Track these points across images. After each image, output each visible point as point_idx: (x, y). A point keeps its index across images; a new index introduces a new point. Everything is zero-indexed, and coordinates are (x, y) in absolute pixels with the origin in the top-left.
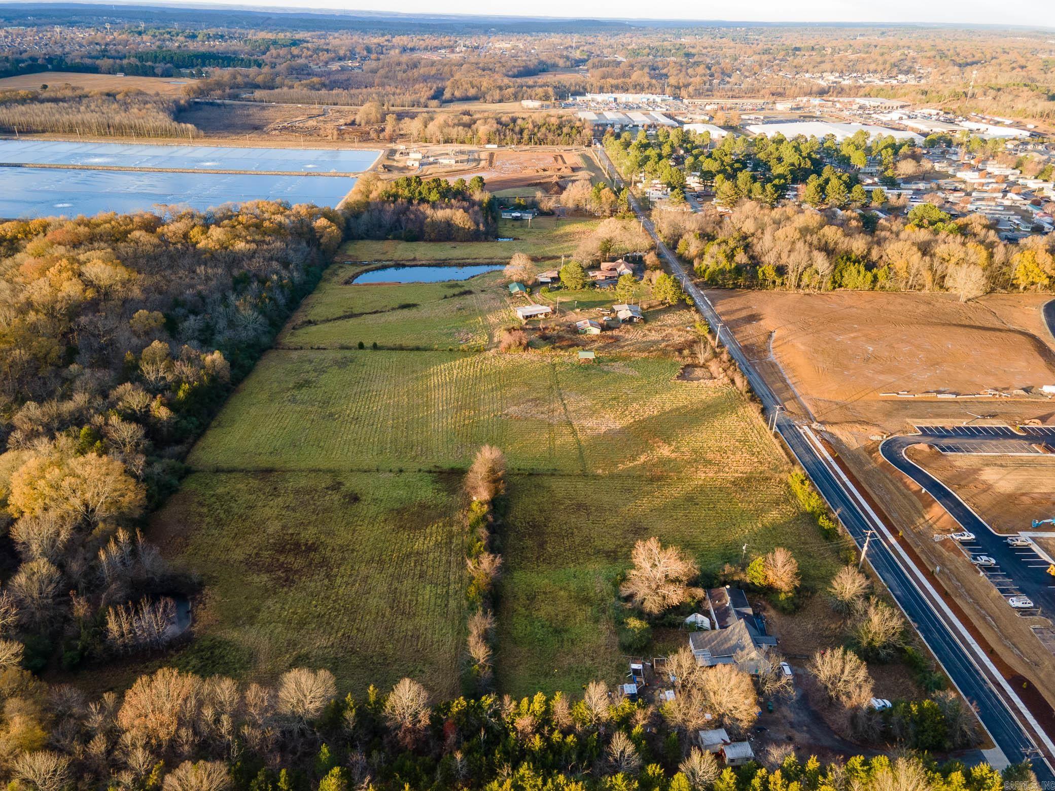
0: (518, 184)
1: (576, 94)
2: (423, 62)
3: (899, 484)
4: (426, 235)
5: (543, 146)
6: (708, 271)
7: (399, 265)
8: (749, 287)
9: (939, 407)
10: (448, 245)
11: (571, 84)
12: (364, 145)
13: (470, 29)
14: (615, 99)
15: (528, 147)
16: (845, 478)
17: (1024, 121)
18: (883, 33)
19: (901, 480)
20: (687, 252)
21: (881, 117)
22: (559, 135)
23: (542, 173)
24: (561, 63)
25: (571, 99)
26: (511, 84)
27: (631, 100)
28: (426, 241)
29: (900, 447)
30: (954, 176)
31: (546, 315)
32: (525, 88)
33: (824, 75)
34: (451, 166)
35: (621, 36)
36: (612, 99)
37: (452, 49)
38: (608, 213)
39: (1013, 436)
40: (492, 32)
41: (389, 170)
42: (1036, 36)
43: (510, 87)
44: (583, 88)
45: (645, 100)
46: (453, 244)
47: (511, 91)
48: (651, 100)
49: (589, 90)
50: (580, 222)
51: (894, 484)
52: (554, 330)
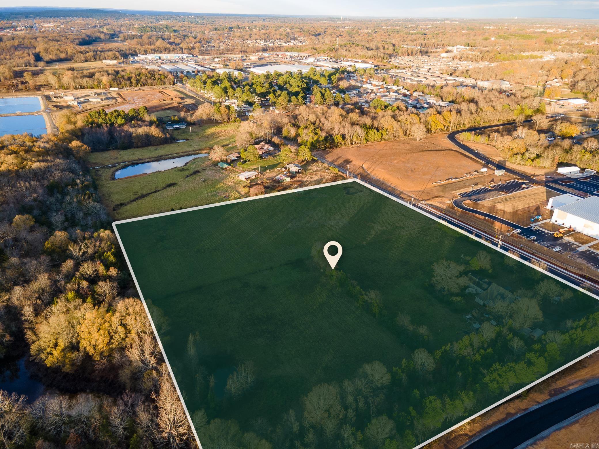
0: (157, 109)
1: (132, 55)
2: (5, 38)
3: (475, 218)
4: (135, 144)
5: (146, 87)
6: (308, 142)
7: (134, 164)
8: (331, 148)
9: (457, 185)
10: (152, 148)
11: (126, 50)
12: (18, 93)
13: (14, 16)
14: (160, 57)
15: (138, 88)
16: (456, 221)
17: (366, 60)
18: (264, 20)
19: (474, 216)
20: (290, 135)
21: (305, 61)
22: (154, 80)
23: (163, 102)
24: (102, 36)
25: (131, 58)
26: (88, 50)
27: (169, 58)
28: (135, 148)
29: (460, 203)
30: (362, 87)
31: (255, 176)
32: (98, 52)
33: (257, 41)
34: (99, 103)
35: (122, 20)
36: (158, 58)
37: (14, 28)
38: (226, 120)
39: (490, 191)
40: (31, 17)
41: (60, 109)
42: (331, 20)
43: (88, 52)
44: (134, 51)
45: (177, 57)
46: (155, 147)
47: (91, 54)
48: (181, 57)
49: (138, 52)
50: (214, 126)
51: (473, 219)
52: (267, 183)
